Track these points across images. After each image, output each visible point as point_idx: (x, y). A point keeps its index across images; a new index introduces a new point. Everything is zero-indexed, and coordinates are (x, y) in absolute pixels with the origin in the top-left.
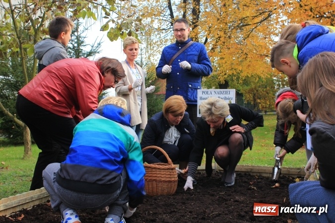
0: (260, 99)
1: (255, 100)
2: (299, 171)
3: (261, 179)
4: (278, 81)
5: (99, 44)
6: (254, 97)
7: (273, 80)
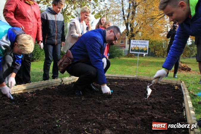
0: (157, 51)
1: (155, 51)
2: (176, 82)
3: (158, 84)
4: (164, 44)
5: (92, 23)
6: (154, 50)
7: (163, 44)
